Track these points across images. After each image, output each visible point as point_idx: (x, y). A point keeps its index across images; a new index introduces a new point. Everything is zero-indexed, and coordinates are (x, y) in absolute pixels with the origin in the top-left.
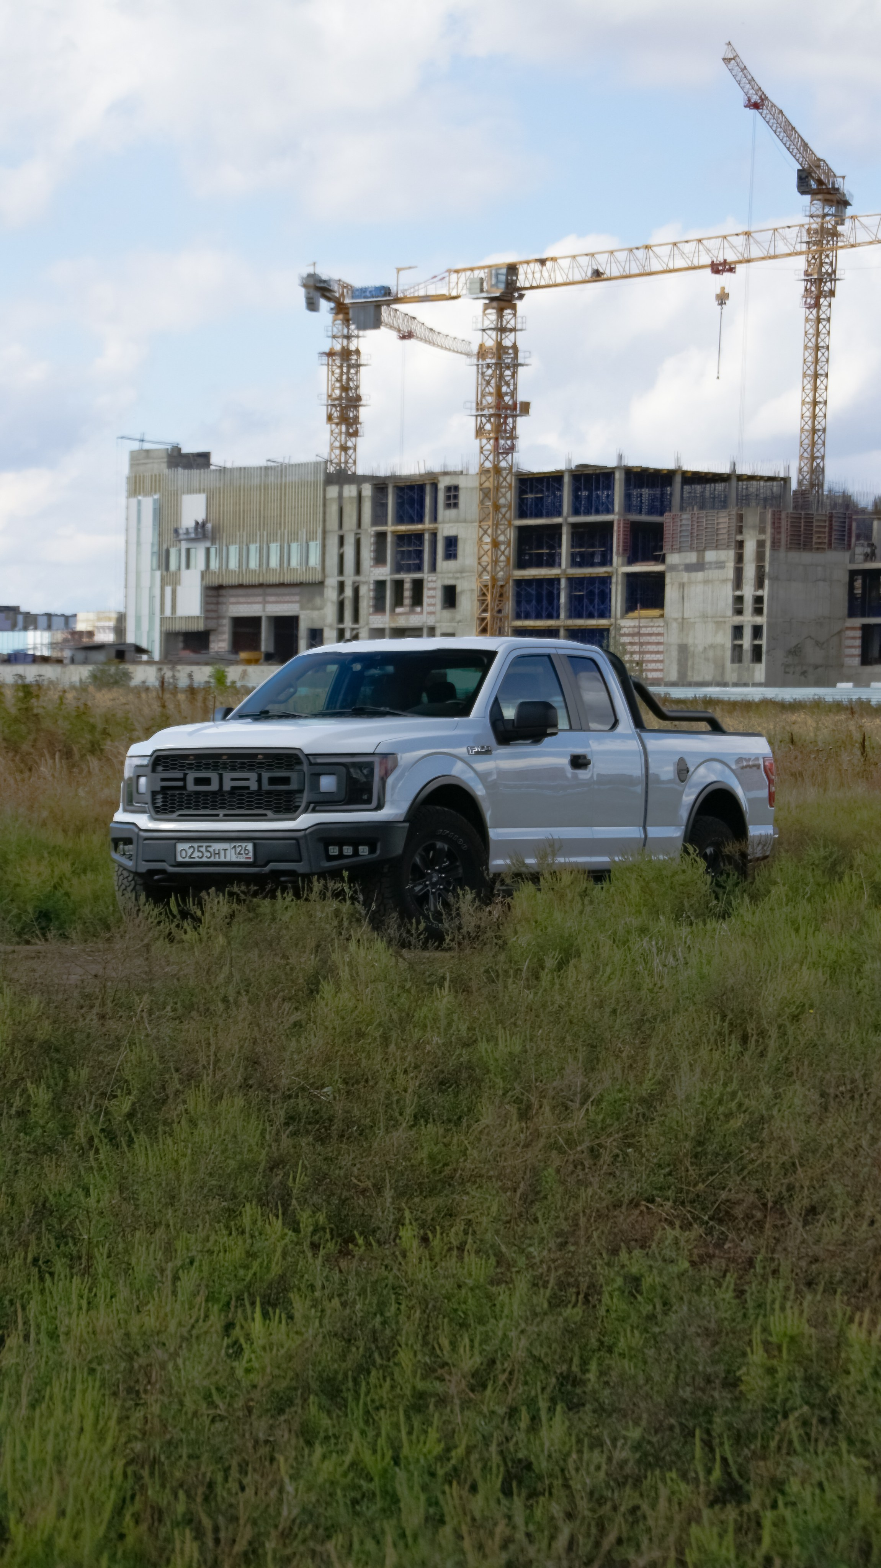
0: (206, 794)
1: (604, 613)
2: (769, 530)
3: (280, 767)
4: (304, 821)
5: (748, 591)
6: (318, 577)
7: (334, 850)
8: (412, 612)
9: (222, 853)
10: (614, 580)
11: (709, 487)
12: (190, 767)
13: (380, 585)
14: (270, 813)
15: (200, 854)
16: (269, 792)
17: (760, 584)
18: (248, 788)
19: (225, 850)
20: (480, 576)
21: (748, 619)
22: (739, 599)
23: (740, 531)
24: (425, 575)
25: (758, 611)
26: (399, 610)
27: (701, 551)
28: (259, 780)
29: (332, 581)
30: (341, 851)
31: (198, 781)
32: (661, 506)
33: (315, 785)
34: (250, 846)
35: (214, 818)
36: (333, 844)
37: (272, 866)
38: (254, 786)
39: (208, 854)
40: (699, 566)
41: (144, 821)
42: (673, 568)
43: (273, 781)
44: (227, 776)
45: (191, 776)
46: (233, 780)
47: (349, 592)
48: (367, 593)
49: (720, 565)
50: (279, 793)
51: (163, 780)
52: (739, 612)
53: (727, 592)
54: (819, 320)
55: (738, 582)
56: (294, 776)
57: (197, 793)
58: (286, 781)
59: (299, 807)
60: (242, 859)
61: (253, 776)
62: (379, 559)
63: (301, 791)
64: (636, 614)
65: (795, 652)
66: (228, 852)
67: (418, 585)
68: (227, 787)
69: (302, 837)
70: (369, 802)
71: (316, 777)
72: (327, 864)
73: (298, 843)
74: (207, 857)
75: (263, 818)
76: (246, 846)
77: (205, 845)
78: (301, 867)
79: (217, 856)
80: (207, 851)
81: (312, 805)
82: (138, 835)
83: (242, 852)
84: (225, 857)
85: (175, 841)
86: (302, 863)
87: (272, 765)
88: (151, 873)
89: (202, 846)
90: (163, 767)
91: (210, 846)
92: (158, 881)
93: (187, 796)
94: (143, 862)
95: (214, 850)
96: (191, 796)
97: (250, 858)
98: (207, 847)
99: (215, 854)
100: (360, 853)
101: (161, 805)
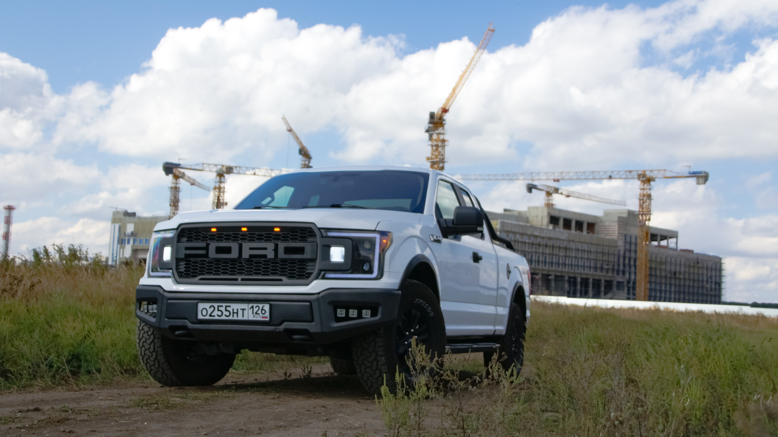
0: (226, 261)
3: (294, 239)
4: (317, 286)
7: (341, 313)
9: (240, 312)
12: (213, 237)
14: (284, 279)
15: (220, 313)
16: (284, 261)
18: (265, 256)
19: (243, 310)
28: (276, 250)
30: (347, 313)
31: (219, 250)
33: (327, 255)
34: (267, 307)
35: (233, 282)
36: (341, 308)
37: (286, 325)
38: (270, 255)
39: (228, 314)
41: (168, 284)
43: (288, 250)
44: (246, 246)
45: (213, 246)
46: (251, 249)
50: (293, 261)
51: (187, 249)
56: (307, 246)
57: (218, 260)
58: (301, 250)
59: (311, 274)
60: (259, 318)
61: (270, 246)
63: (314, 260)
66: (245, 312)
68: (246, 254)
69: (315, 300)
70: (371, 271)
71: (328, 248)
72: (336, 325)
73: (311, 305)
74: (226, 316)
75: (278, 282)
76: (263, 307)
77: (224, 305)
78: (313, 327)
79: (235, 315)
80: (226, 310)
81: (323, 273)
82: (163, 296)
83: (259, 312)
84: (243, 316)
85: (196, 301)
86: (313, 323)
87: (288, 237)
88: (173, 328)
89: (222, 306)
90: (187, 238)
91: (230, 306)
92: (179, 336)
93: (208, 263)
94: (166, 319)
95: (233, 310)
96: (212, 263)
97: (266, 317)
98: (226, 307)
99: (233, 313)
100: (363, 316)
101: (185, 271)
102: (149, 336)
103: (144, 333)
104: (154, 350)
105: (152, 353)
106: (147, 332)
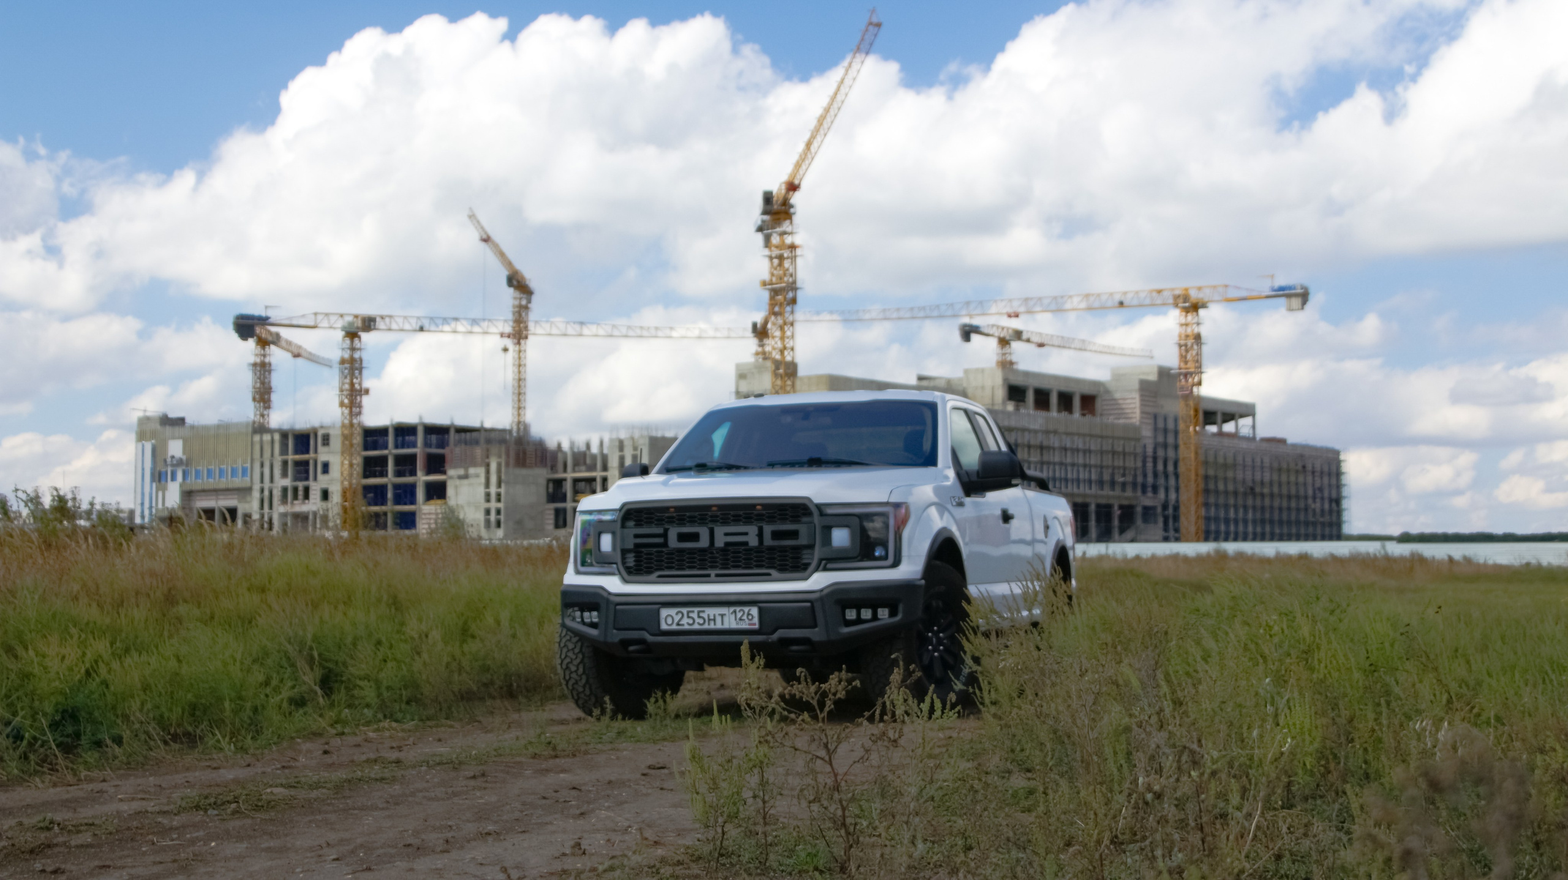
0: (692, 551)
1: (413, 502)
2: (504, 457)
3: (783, 519)
4: (818, 581)
5: (493, 490)
6: (248, 485)
7: (851, 614)
8: (304, 503)
9: (719, 619)
10: (418, 484)
11: (468, 434)
12: (671, 521)
13: (285, 490)
14: (773, 572)
15: (691, 621)
16: (771, 549)
17: (499, 485)
18: (746, 543)
19: (722, 615)
20: (342, 482)
21: (493, 505)
22: (488, 495)
23: (488, 457)
24: (311, 484)
25: (499, 500)
26: (296, 502)
27: (466, 469)
28: (760, 535)
29: (257, 487)
30: (859, 614)
31: (682, 537)
32: (442, 444)
33: (827, 540)
34: (755, 611)
35: (704, 578)
36: (851, 607)
37: (781, 633)
38: (753, 541)
39: (701, 621)
40: (466, 477)
41: (613, 584)
42: (451, 478)
43: (776, 535)
44: (720, 531)
45: (673, 533)
46: (726, 534)
47: (266, 493)
48: (277, 494)
49: (477, 476)
50: (783, 549)
51: (636, 536)
52: (488, 500)
53: (481, 490)
54: (520, 351)
55: (487, 484)
56: (802, 529)
57: (681, 551)
58: (794, 534)
59: (809, 564)
60: (744, 626)
62: (284, 474)
63: (811, 547)
64: (432, 502)
65: (519, 523)
66: (726, 619)
67: (307, 490)
68: (720, 542)
69: (817, 600)
70: (886, 558)
71: (827, 529)
72: (846, 630)
73: (813, 607)
74: (699, 624)
75: (766, 577)
76: (749, 610)
77: (696, 610)
78: (816, 634)
79: (712, 623)
80: (699, 617)
81: (824, 562)
82: (608, 601)
83: (745, 617)
84: (722, 624)
85: (657, 606)
86: (817, 629)
87: (774, 517)
88: (625, 643)
89: (693, 612)
90: (635, 521)
91: (703, 612)
92: (633, 652)
93: (667, 554)
94: (615, 631)
95: (709, 616)
96: (673, 554)
97: (755, 624)
98: (699, 612)
99: (709, 620)
100: (879, 617)
101: (635, 565)
102: (576, 655)
103: (568, 651)
104: (584, 672)
105: (580, 676)
106: (573, 649)
